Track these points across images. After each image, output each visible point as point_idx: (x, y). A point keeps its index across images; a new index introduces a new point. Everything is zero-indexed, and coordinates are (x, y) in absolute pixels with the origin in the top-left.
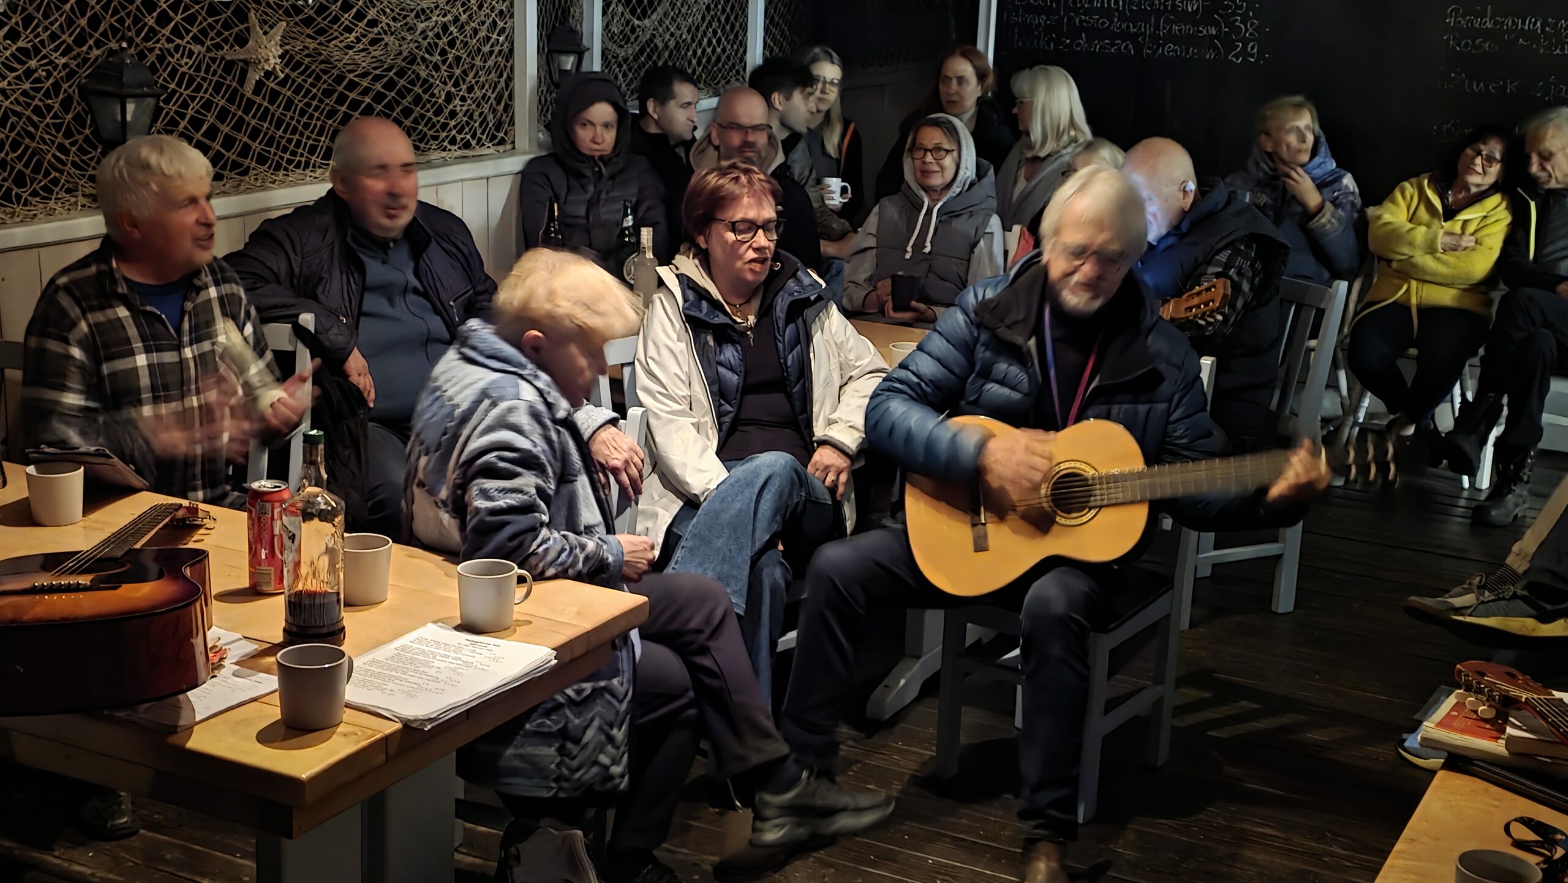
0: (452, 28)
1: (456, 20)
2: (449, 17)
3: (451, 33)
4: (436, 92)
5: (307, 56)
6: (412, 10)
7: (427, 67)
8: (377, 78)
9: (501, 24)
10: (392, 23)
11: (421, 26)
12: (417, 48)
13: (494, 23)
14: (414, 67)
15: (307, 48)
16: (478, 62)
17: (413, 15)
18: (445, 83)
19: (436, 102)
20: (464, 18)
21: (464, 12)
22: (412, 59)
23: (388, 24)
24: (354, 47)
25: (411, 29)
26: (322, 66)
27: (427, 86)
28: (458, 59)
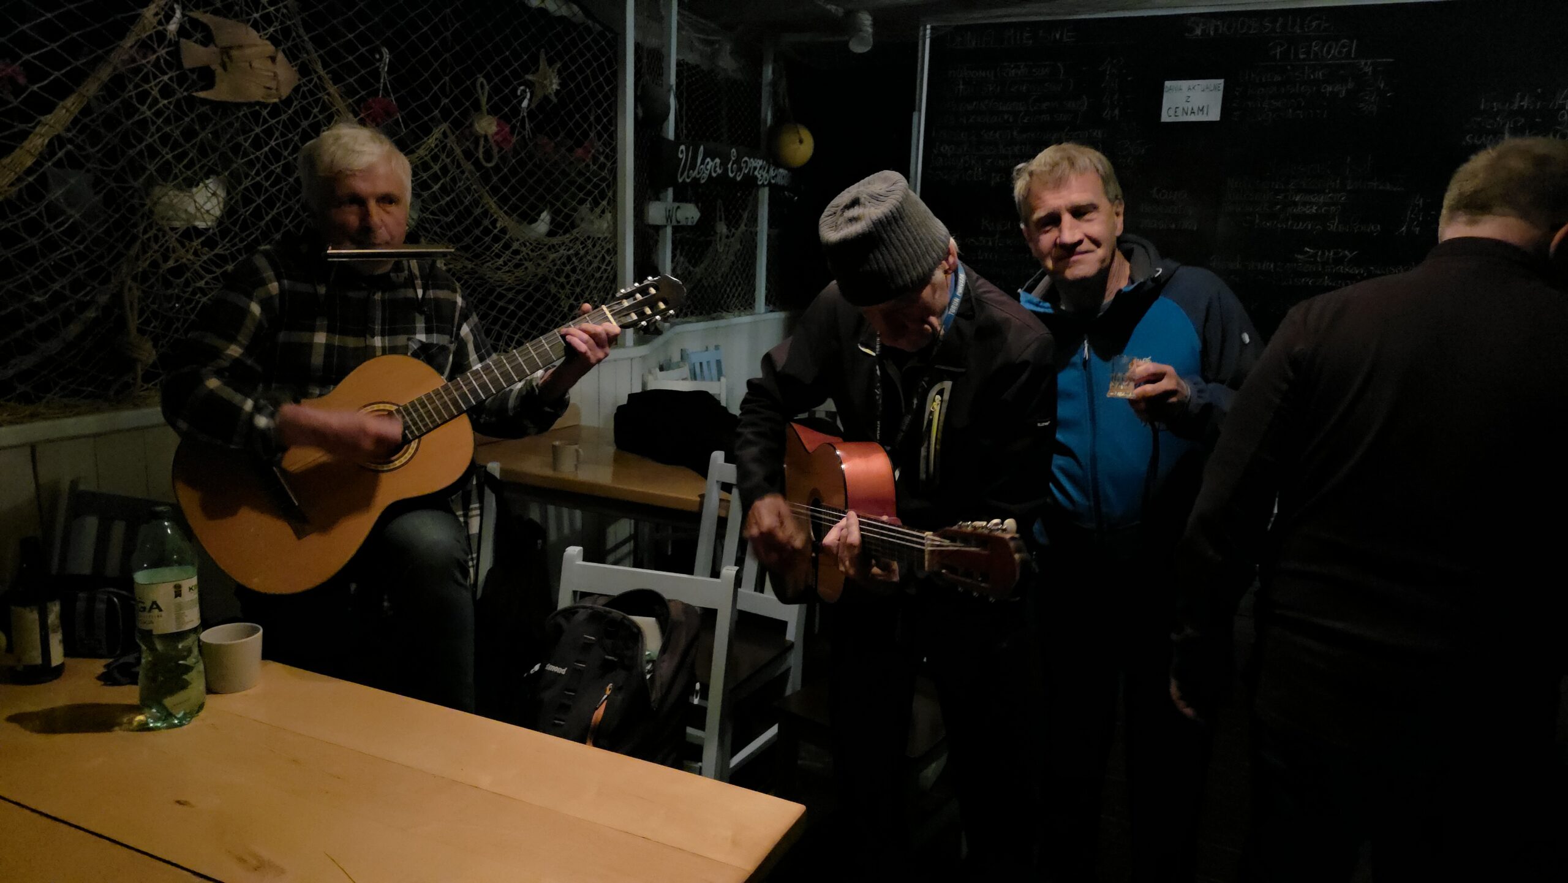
0: (574, 259)
1: (577, 254)
2: (571, 252)
3: (573, 263)
4: (562, 304)
5: (466, 273)
6: (545, 245)
7: (556, 286)
8: (519, 292)
9: (608, 258)
10: (530, 253)
11: (552, 256)
12: (549, 271)
13: (603, 258)
14: (546, 285)
15: (465, 267)
16: (592, 283)
17: (546, 248)
18: (569, 298)
19: (562, 311)
20: (582, 252)
21: (583, 248)
22: (544, 279)
23: (527, 254)
24: (501, 269)
25: (544, 258)
26: (478, 282)
27: (556, 299)
28: (578, 281)
